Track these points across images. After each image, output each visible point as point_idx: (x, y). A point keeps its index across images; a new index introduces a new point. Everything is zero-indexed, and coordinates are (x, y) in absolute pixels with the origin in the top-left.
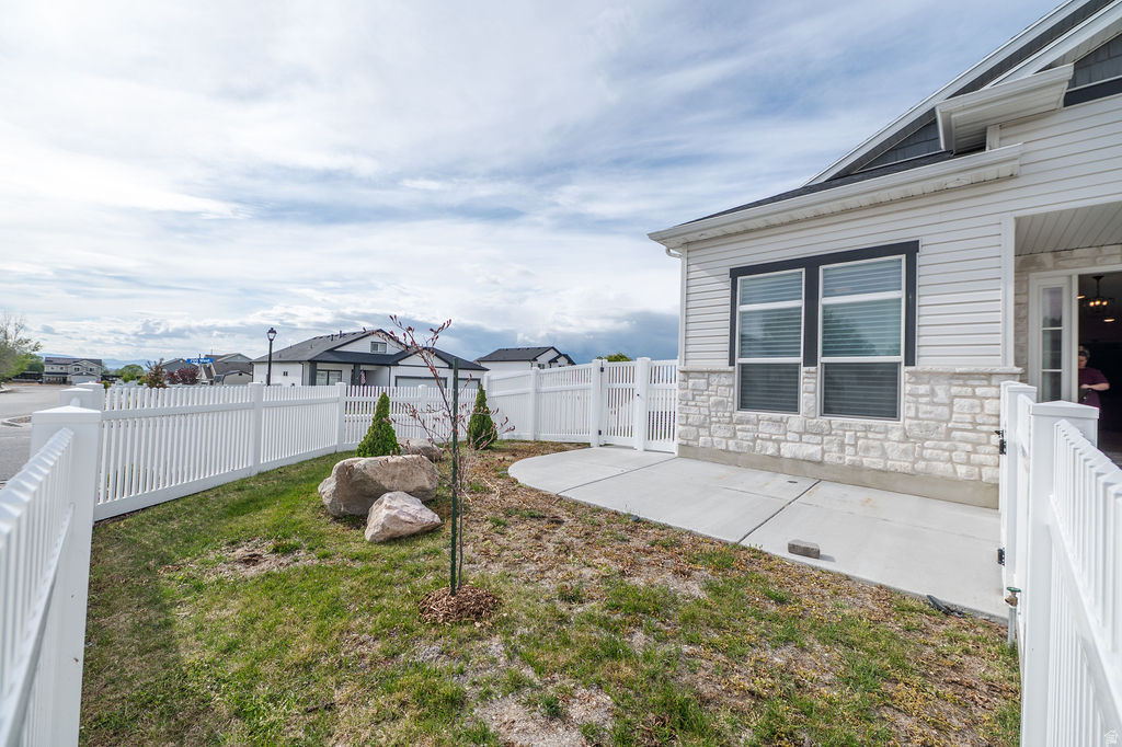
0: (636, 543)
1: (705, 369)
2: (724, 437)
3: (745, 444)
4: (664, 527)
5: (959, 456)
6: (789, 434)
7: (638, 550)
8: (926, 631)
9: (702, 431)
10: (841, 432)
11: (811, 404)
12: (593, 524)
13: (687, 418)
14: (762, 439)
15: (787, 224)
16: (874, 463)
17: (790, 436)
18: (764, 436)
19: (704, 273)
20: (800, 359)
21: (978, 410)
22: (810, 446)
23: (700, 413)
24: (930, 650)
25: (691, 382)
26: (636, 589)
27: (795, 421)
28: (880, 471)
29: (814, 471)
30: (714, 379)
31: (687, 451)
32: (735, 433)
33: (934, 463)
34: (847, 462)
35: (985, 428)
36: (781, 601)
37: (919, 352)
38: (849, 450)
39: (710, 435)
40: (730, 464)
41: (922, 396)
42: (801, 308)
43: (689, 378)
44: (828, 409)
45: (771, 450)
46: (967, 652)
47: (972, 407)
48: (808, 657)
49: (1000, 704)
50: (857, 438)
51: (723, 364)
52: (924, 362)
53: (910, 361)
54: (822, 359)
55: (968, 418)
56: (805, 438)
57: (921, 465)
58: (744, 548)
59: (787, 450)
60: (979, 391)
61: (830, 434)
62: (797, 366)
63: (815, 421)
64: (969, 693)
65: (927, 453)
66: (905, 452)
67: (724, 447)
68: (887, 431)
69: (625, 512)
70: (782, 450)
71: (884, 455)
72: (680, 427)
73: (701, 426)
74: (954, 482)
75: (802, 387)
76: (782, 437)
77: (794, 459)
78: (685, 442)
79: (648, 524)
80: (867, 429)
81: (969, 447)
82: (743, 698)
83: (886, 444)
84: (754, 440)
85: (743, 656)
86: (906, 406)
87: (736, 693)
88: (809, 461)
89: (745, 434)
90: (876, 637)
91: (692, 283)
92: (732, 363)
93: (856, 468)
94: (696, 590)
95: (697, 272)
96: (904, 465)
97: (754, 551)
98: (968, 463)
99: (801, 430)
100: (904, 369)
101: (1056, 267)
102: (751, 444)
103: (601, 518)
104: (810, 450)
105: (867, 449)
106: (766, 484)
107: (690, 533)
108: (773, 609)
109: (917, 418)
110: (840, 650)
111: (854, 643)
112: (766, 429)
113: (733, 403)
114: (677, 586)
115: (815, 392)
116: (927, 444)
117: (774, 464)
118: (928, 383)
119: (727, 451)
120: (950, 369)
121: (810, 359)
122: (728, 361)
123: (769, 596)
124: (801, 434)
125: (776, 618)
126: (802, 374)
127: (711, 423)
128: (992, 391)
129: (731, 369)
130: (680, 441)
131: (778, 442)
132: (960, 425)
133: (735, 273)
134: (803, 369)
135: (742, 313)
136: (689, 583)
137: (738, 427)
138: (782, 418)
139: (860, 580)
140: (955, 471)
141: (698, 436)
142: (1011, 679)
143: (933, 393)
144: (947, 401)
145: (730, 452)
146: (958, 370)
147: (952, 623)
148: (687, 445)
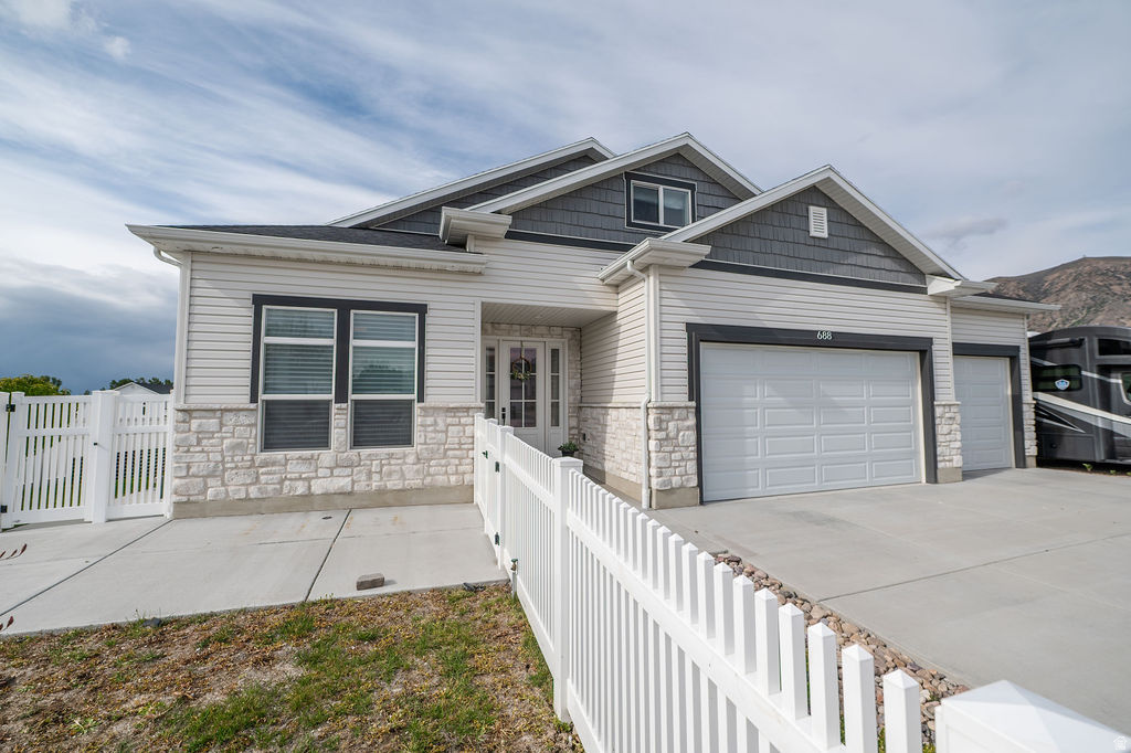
0: (176, 654)
1: (217, 407)
2: (243, 485)
3: (270, 487)
4: (204, 618)
5: (451, 469)
6: (320, 470)
7: (188, 662)
8: (472, 611)
9: (211, 482)
10: (369, 462)
11: (342, 439)
12: (84, 658)
13: (189, 468)
14: (291, 479)
15: (319, 262)
16: (395, 485)
17: (321, 472)
18: (293, 476)
19: (216, 293)
20: (332, 396)
21: (462, 434)
22: (340, 479)
23: (208, 460)
24: (479, 622)
25: (195, 424)
26: (216, 710)
27: (326, 456)
28: (399, 490)
29: (346, 503)
30: (230, 419)
31: (187, 509)
32: (257, 478)
33: (437, 477)
34: (374, 488)
35: (466, 446)
36: (373, 639)
37: (427, 391)
38: (376, 477)
39: (223, 484)
40: (251, 514)
41: (429, 426)
42: (332, 347)
43: (191, 418)
44: (357, 442)
45: (301, 489)
46: (496, 613)
47: (459, 432)
48: (415, 673)
49: (522, 636)
50: (382, 466)
51: (243, 400)
52: (430, 400)
53: (421, 399)
54: (352, 397)
55: (456, 440)
56: (336, 472)
57: (428, 480)
58: (314, 604)
59: (318, 487)
60: (463, 420)
61: (359, 465)
62: (328, 403)
63: (346, 454)
64: (508, 638)
65: (432, 470)
66: (418, 471)
67: (243, 496)
68: (405, 456)
69: (133, 619)
70: (313, 488)
71: (403, 478)
72: (177, 481)
73: (212, 475)
74: (448, 489)
75: (333, 423)
76: (313, 475)
77: (326, 495)
78: (184, 499)
79: (180, 623)
80: (391, 456)
81: (457, 462)
82: (388, 740)
83: (404, 468)
84: (281, 482)
85: (369, 705)
86: (417, 436)
87: (380, 740)
88: (340, 494)
89: (271, 477)
90: (449, 631)
91: (197, 301)
92: (254, 399)
93: (381, 492)
94: (291, 670)
95: (203, 288)
96: (417, 483)
97: (326, 602)
98: (457, 473)
99: (333, 465)
100: (417, 405)
101: (493, 334)
102: (278, 486)
103: (91, 644)
104: (341, 482)
105: (390, 474)
106: (303, 527)
107: (244, 611)
108: (372, 649)
109: (425, 443)
110: (433, 656)
111: (440, 643)
112: (294, 469)
113: (255, 444)
114: (264, 677)
115: (346, 427)
116: (432, 463)
117: (305, 503)
118: (432, 416)
119: (248, 499)
120: (445, 405)
121: (341, 397)
122: (249, 397)
123: (361, 639)
124: (332, 469)
125: (377, 657)
126: (334, 411)
127: (224, 470)
128: (469, 420)
129: (253, 406)
130: (176, 498)
131: (308, 480)
132: (452, 446)
133: (259, 301)
134: (334, 406)
135: (267, 345)
136: (277, 667)
137: (261, 470)
138: (312, 456)
139: (418, 591)
140: (449, 481)
141: (206, 488)
142: (521, 618)
143: (435, 423)
144: (444, 429)
145: (250, 499)
146: (451, 406)
147: (481, 595)
148: (188, 502)
